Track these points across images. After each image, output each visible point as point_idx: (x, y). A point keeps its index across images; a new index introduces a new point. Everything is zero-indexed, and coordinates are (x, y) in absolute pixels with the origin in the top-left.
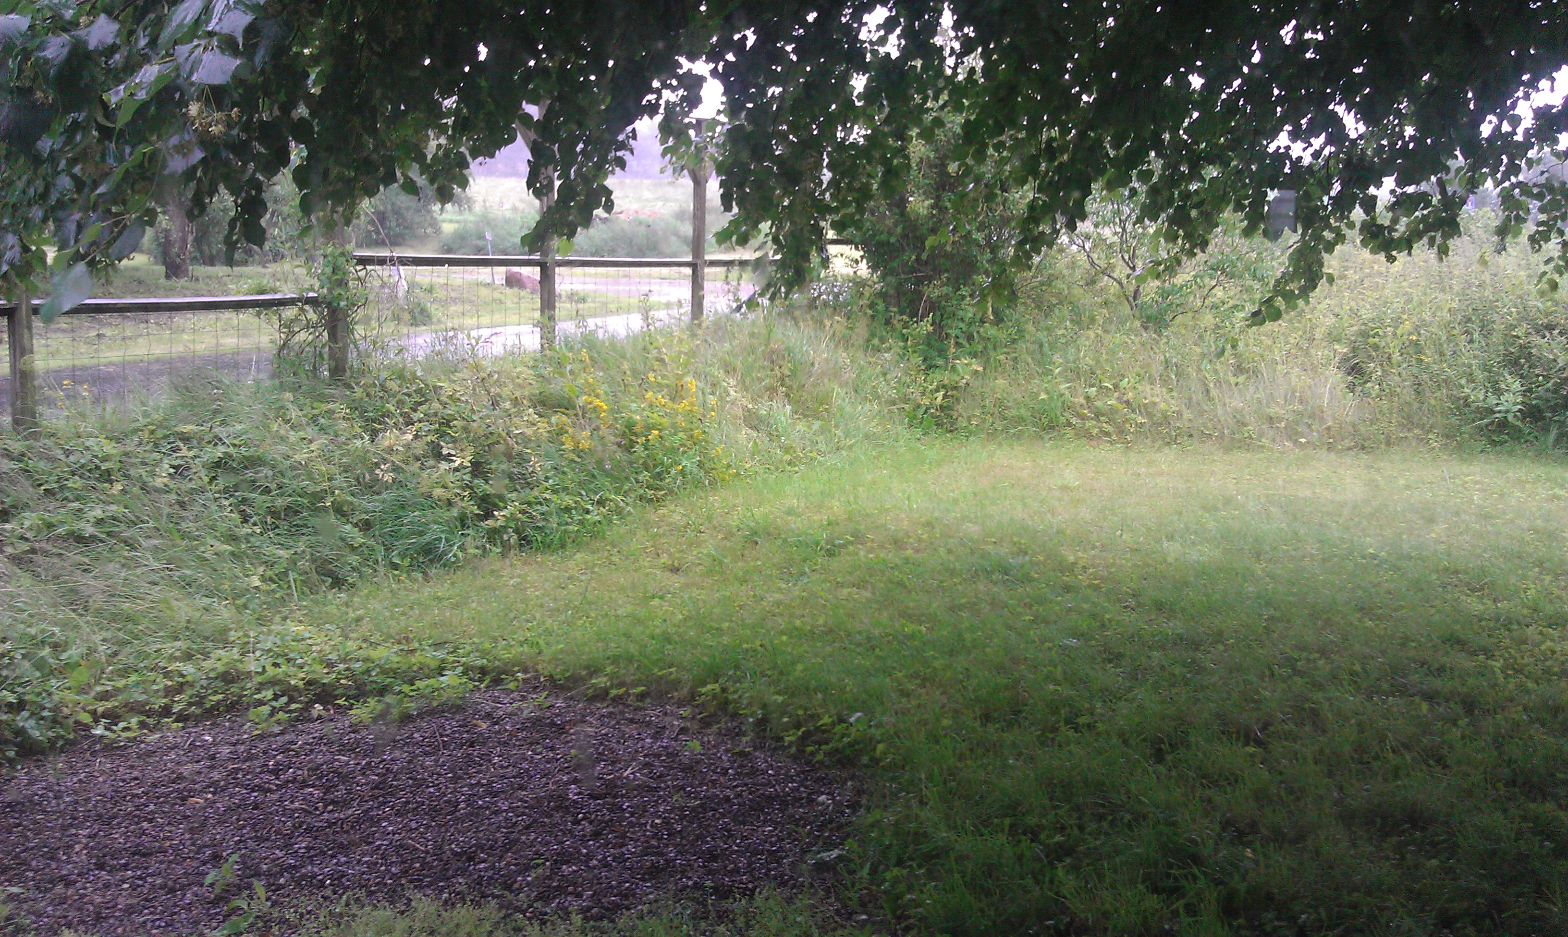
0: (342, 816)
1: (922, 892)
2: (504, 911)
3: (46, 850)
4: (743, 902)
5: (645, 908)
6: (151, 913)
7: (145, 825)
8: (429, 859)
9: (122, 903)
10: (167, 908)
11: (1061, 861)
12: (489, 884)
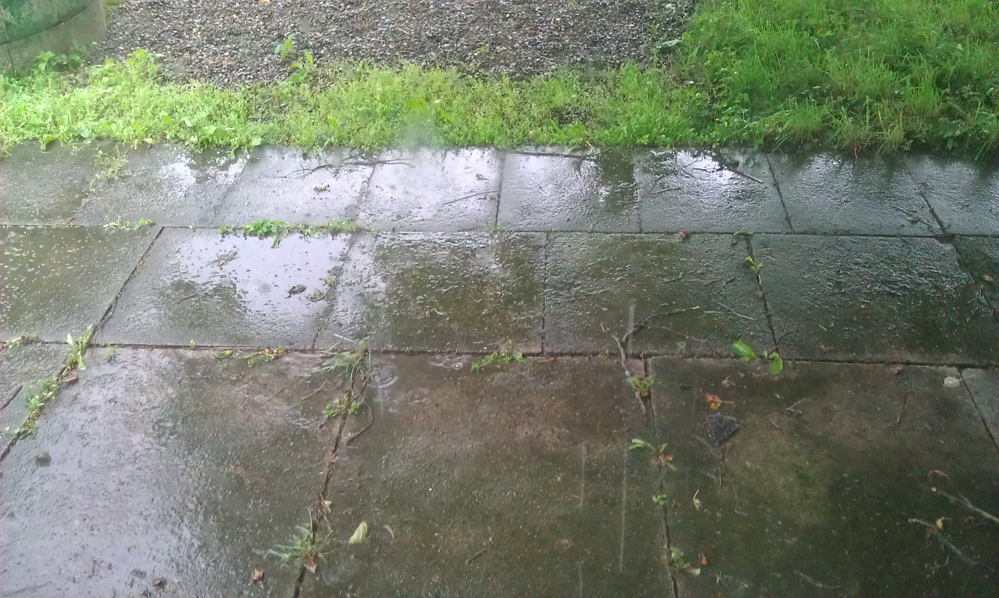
0: (356, 12)
1: (732, 66)
2: (461, 74)
3: (175, 32)
4: (613, 71)
5: (549, 74)
6: (244, 70)
7: (235, 16)
8: (412, 40)
9: (225, 64)
10: (253, 67)
11: (829, 48)
12: (451, 57)
